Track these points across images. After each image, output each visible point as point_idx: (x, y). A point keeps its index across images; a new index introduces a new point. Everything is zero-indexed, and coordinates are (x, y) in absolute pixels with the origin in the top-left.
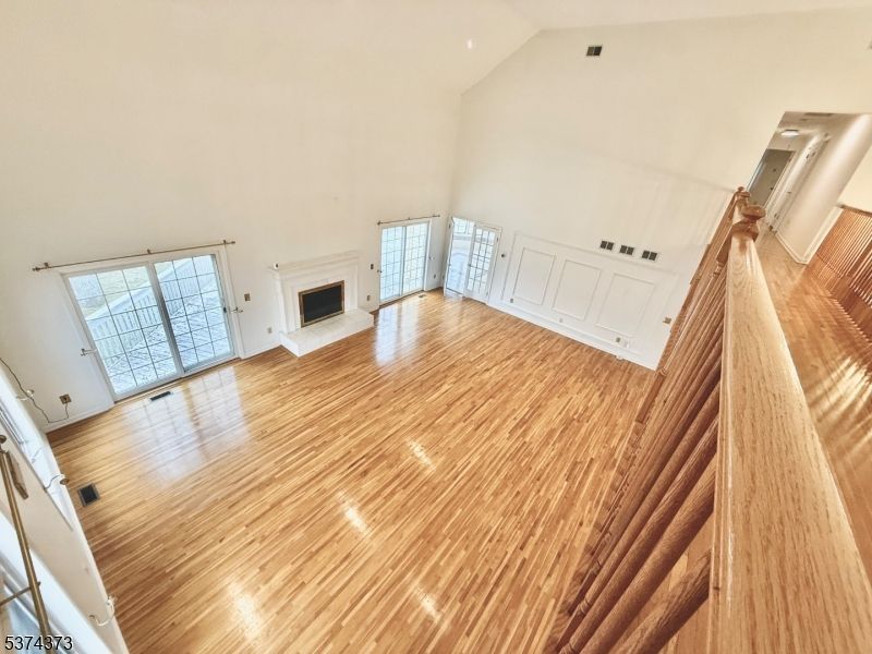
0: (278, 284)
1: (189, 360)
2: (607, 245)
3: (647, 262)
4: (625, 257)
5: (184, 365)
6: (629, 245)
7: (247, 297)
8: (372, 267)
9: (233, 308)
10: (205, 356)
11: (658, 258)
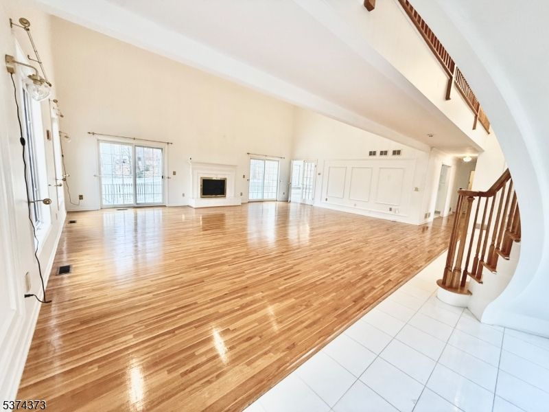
0: (191, 170)
1: (141, 200)
2: (372, 153)
3: (397, 157)
4: (383, 157)
5: (138, 202)
6: (384, 150)
7: (174, 173)
8: (244, 176)
9: (167, 176)
10: (149, 200)
11: (402, 153)
